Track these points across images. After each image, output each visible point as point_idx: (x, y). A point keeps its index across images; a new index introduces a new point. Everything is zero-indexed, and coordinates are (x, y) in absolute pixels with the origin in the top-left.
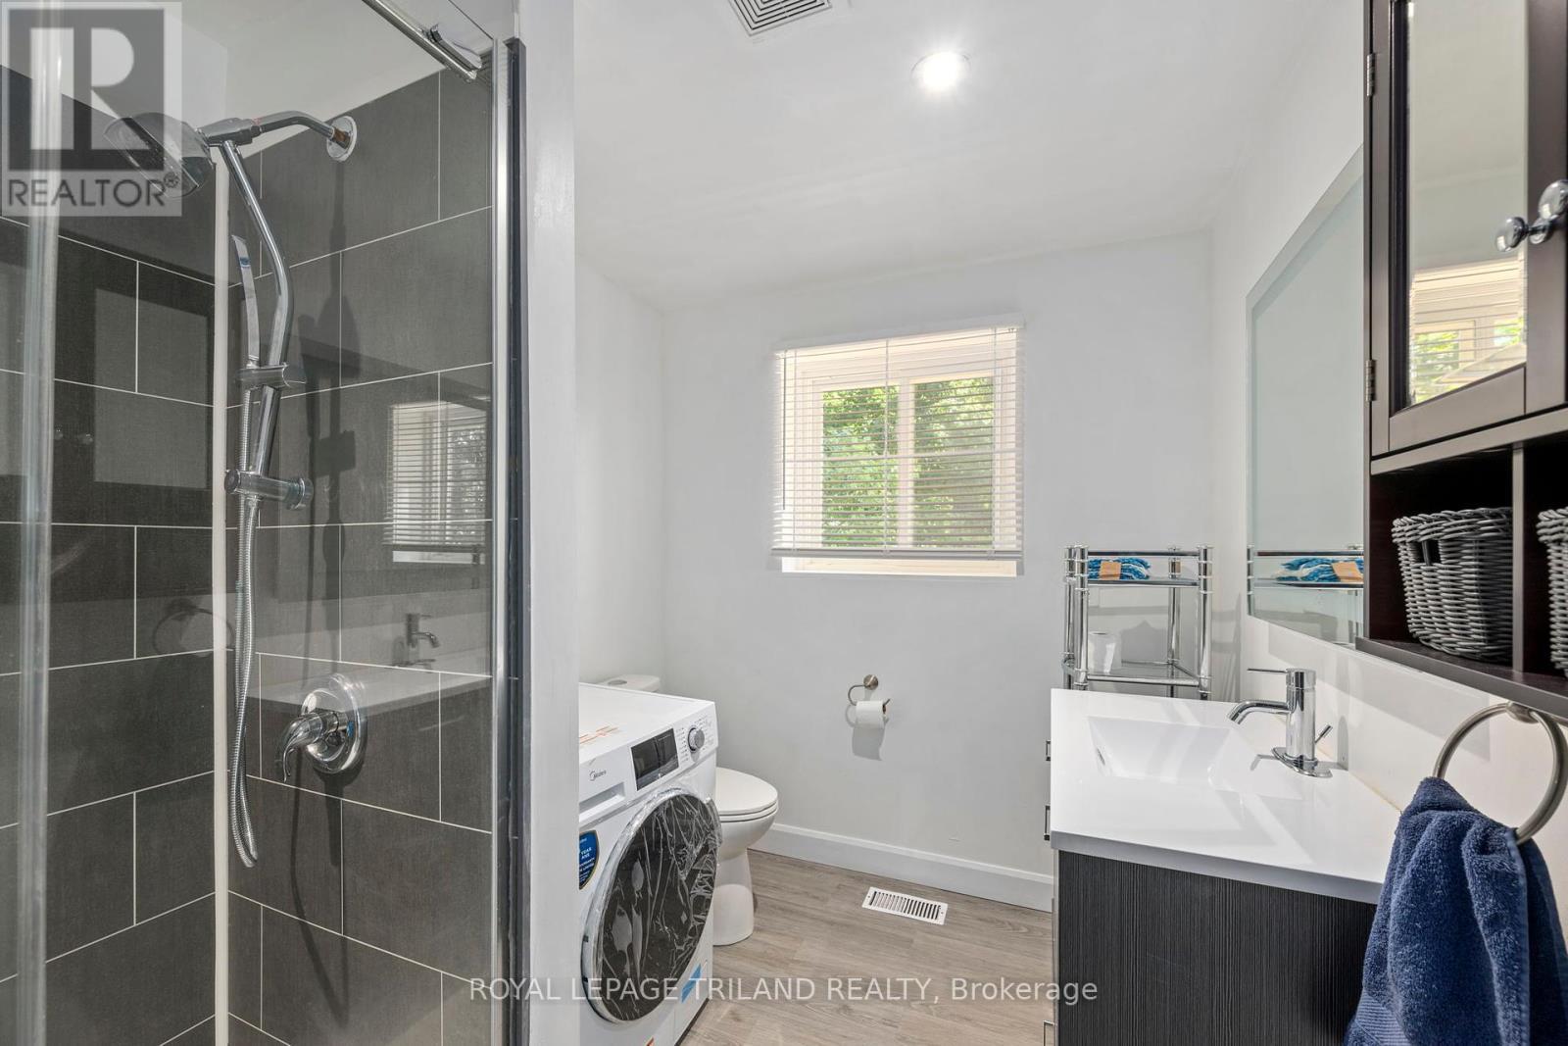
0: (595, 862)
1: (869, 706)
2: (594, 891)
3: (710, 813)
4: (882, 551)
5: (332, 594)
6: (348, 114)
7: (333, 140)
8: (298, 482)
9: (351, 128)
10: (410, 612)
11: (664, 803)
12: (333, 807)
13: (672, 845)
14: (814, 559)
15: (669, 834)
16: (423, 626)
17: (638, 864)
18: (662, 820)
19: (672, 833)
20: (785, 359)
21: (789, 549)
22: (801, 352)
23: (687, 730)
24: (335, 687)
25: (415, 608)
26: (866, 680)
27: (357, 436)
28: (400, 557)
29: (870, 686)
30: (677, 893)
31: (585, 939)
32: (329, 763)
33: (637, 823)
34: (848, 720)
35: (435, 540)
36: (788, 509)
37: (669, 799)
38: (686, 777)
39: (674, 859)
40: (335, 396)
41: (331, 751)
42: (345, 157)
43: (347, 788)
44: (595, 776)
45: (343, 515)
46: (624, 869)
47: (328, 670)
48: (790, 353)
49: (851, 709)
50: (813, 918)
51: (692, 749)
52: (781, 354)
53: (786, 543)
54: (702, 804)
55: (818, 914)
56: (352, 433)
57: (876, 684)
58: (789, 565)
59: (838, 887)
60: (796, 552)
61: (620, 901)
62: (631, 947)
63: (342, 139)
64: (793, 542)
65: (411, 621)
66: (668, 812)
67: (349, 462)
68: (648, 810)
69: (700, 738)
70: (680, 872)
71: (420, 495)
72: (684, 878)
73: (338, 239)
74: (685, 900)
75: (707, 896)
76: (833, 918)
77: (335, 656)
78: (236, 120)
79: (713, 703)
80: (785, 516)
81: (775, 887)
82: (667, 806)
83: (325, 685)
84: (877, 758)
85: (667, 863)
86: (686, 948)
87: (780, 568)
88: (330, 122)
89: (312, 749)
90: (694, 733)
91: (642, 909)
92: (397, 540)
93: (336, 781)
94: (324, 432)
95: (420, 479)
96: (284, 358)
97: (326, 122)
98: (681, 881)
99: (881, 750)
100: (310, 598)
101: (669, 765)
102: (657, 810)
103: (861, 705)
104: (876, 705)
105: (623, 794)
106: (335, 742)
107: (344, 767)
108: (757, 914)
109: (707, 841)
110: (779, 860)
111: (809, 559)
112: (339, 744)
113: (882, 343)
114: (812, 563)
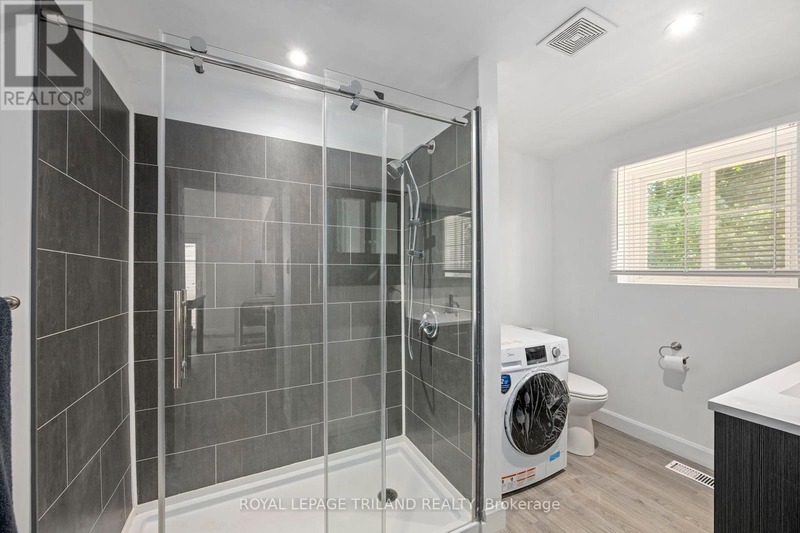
0: (510, 386)
1: (674, 359)
2: (509, 396)
3: (564, 386)
4: (682, 272)
5: (430, 287)
6: (433, 139)
7: (429, 149)
8: (422, 251)
9: (433, 143)
10: (451, 294)
11: (540, 374)
12: (430, 348)
13: (543, 392)
14: (641, 276)
15: (542, 387)
16: (454, 299)
17: (527, 394)
18: (538, 380)
19: (543, 387)
20: (618, 172)
21: (621, 271)
22: (627, 167)
23: (552, 348)
24: (431, 313)
25: (452, 293)
26: (673, 344)
27: (436, 237)
28: (447, 275)
29: (674, 348)
30: (546, 413)
31: (506, 413)
32: (429, 335)
33: (527, 378)
34: (660, 366)
35: (459, 268)
36: (619, 250)
37: (542, 373)
38: (551, 367)
39: (544, 398)
40: (430, 225)
41: (429, 331)
42: (432, 153)
43: (434, 343)
44: (510, 355)
45: (432, 261)
46: (522, 393)
47: (429, 308)
48: (621, 168)
49: (661, 360)
50: (630, 461)
51: (555, 356)
52: (615, 170)
53: (619, 267)
54: (560, 382)
55: (635, 461)
56: (435, 236)
57: (679, 347)
58: (622, 279)
59: (651, 454)
60: (625, 273)
61: (519, 405)
62: (524, 424)
63: (431, 147)
64: (624, 267)
65: (451, 297)
66: (542, 378)
67: (434, 245)
68: (532, 375)
69: (558, 352)
70: (547, 405)
71: (454, 251)
72: (549, 408)
73: (430, 178)
74: (550, 417)
75: (562, 421)
76: (643, 465)
77: (431, 304)
78: (408, 154)
79: (567, 339)
80: (618, 254)
81: (610, 442)
82: (541, 375)
83: (428, 312)
84: (682, 390)
85: (541, 398)
86: (551, 438)
87: (616, 280)
88: (427, 143)
89: (425, 330)
90: (555, 350)
91: (529, 411)
92: (446, 268)
93: (431, 340)
94: (428, 236)
95: (454, 245)
96: (418, 217)
97: (426, 144)
98: (548, 409)
99: (683, 385)
100: (424, 288)
101: (543, 359)
102: (536, 375)
103: (668, 358)
104: (678, 358)
105: (521, 365)
106: (431, 329)
107: (433, 336)
108: (597, 449)
109: (562, 398)
110: (615, 431)
111: (638, 276)
112: (432, 330)
113: (684, 152)
114: (640, 278)
